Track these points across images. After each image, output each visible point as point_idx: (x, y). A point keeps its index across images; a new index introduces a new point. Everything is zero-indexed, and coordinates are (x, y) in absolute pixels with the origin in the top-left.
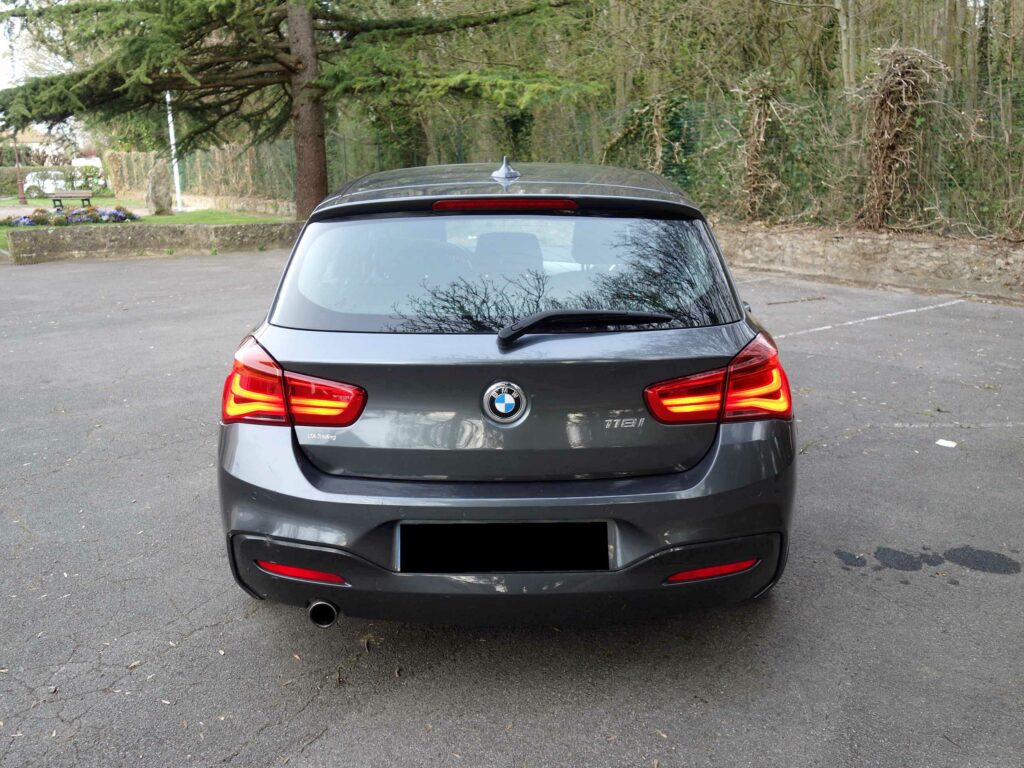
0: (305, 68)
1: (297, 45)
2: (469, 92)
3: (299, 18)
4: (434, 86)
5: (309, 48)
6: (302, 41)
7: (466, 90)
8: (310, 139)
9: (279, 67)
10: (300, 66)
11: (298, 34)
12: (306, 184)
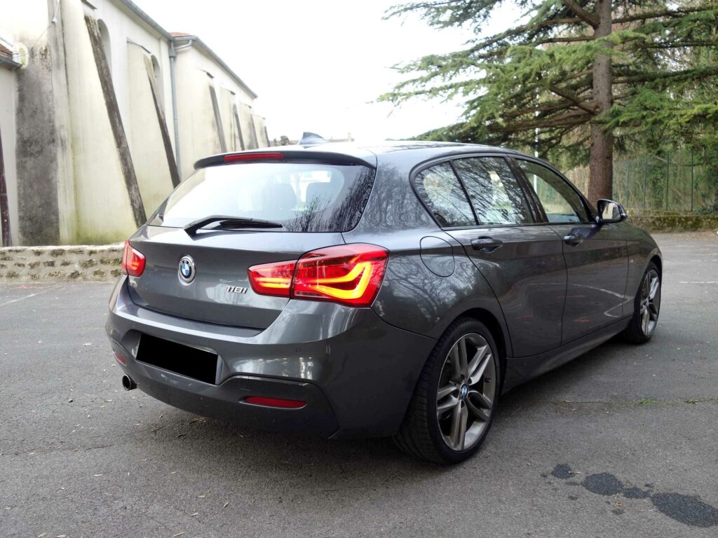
0: (601, 111)
1: (598, 96)
2: (710, 118)
3: (600, 77)
4: (681, 116)
5: (606, 97)
6: (601, 92)
7: (708, 117)
8: (600, 160)
9: (584, 112)
10: (598, 110)
11: (599, 88)
12: (595, 192)
